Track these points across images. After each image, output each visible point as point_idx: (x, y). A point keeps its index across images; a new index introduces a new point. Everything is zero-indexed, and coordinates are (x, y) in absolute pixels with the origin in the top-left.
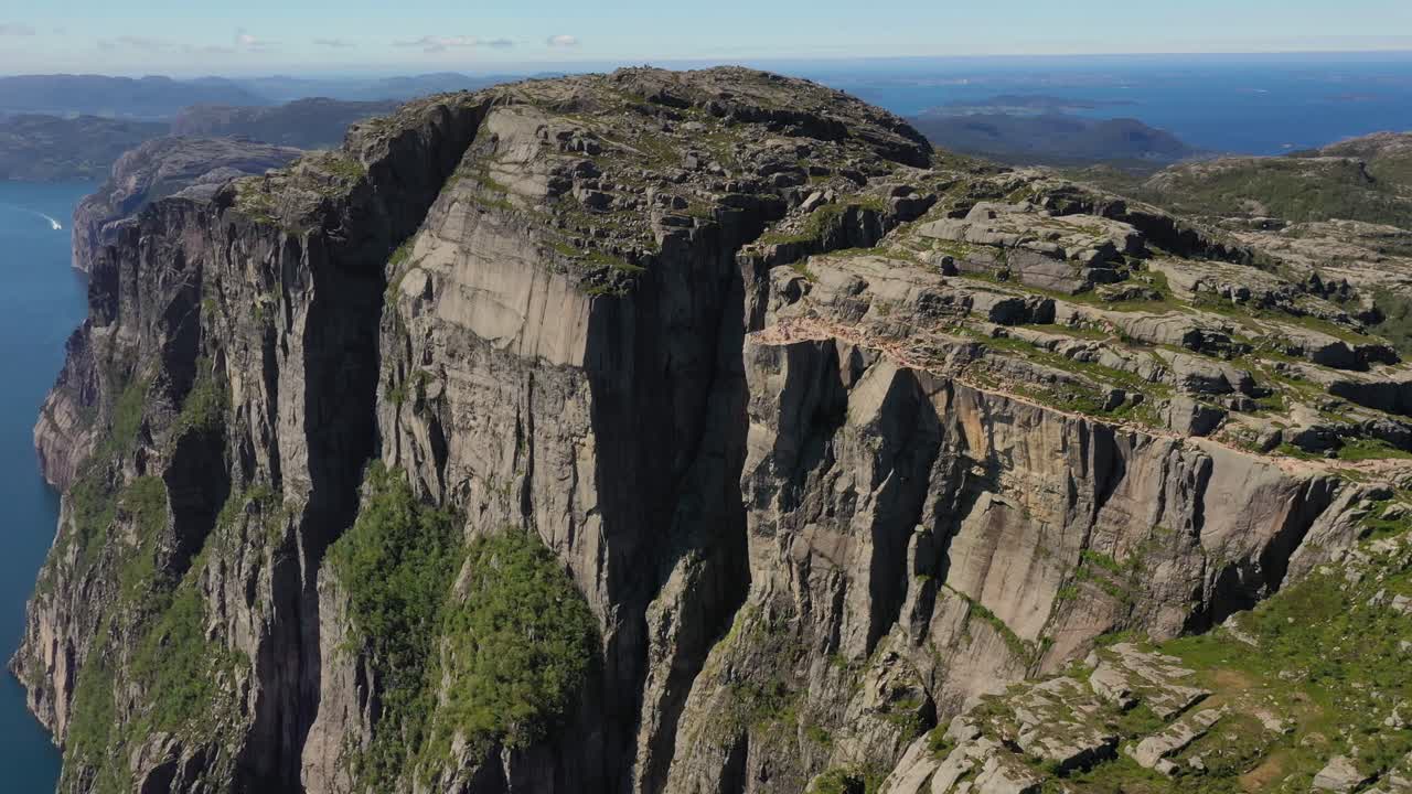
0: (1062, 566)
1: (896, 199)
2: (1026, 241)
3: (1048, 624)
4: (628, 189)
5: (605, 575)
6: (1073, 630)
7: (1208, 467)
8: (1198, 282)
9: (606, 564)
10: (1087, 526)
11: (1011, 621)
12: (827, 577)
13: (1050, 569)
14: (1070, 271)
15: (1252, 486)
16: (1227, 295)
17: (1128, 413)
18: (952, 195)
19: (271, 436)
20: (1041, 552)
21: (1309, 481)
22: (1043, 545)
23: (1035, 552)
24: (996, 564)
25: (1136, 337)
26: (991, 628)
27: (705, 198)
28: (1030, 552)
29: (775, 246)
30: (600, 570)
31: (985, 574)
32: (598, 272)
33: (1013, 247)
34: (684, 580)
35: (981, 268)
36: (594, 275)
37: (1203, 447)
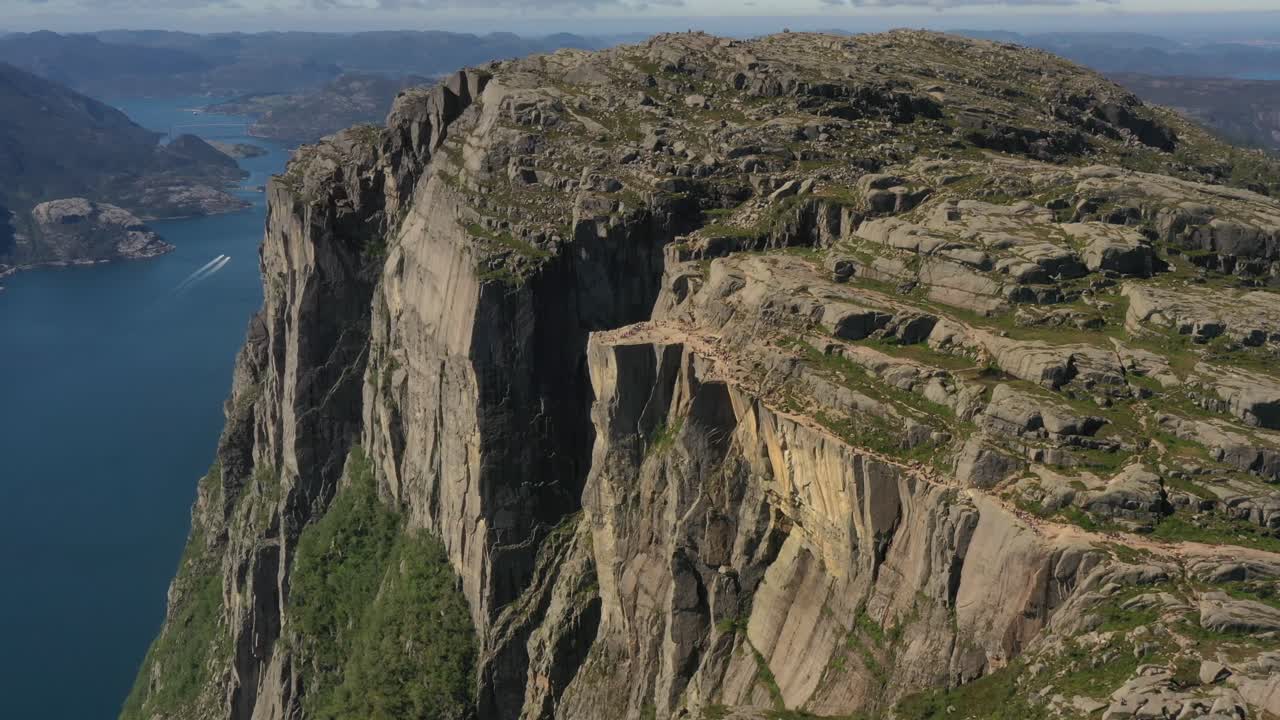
0: (838, 630)
1: (875, 191)
2: (950, 248)
3: (813, 697)
4: (564, 167)
5: (487, 593)
6: (830, 706)
7: (971, 524)
8: (1155, 311)
9: (488, 580)
10: (865, 586)
11: (787, 689)
12: (649, 617)
13: (828, 634)
14: (990, 287)
15: (1004, 553)
16: (1187, 329)
17: (924, 456)
18: (955, 191)
19: (278, 415)
20: (826, 612)
21: (1062, 552)
22: (828, 604)
23: (822, 612)
24: (790, 620)
25: (1004, 369)
26: (768, 694)
27: (646, 180)
28: (816, 610)
29: (708, 239)
30: (483, 586)
31: (779, 633)
32: (499, 257)
33: (929, 253)
34: (564, 609)
35: (886, 277)
36: (495, 258)
37: (975, 502)
